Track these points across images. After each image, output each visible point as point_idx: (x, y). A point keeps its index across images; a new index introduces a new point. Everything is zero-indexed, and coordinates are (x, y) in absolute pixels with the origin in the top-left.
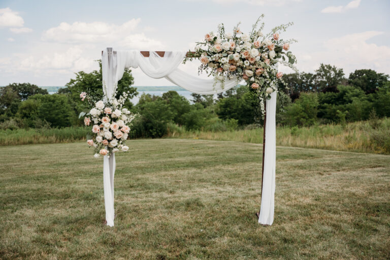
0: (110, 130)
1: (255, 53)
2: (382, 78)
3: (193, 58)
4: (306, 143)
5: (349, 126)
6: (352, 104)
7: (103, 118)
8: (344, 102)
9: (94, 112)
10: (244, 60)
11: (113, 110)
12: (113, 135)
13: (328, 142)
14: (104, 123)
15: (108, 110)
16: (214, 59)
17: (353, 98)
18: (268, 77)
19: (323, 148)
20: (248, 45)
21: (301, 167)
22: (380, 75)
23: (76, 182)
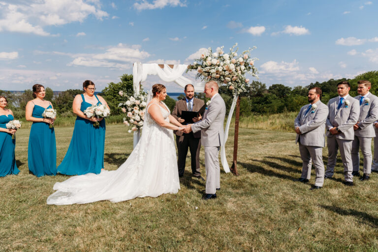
0: (139, 115)
1: (232, 67)
2: (288, 89)
3: (193, 70)
4: (247, 126)
5: (271, 116)
6: (272, 104)
7: (135, 107)
8: (267, 103)
9: (128, 103)
10: (225, 71)
11: (141, 102)
12: (141, 118)
13: (260, 125)
14: (135, 110)
15: (138, 102)
16: (206, 70)
17: (272, 101)
18: (240, 82)
19: (258, 129)
20: (228, 62)
21: (249, 140)
22: (286, 87)
23: (112, 149)
